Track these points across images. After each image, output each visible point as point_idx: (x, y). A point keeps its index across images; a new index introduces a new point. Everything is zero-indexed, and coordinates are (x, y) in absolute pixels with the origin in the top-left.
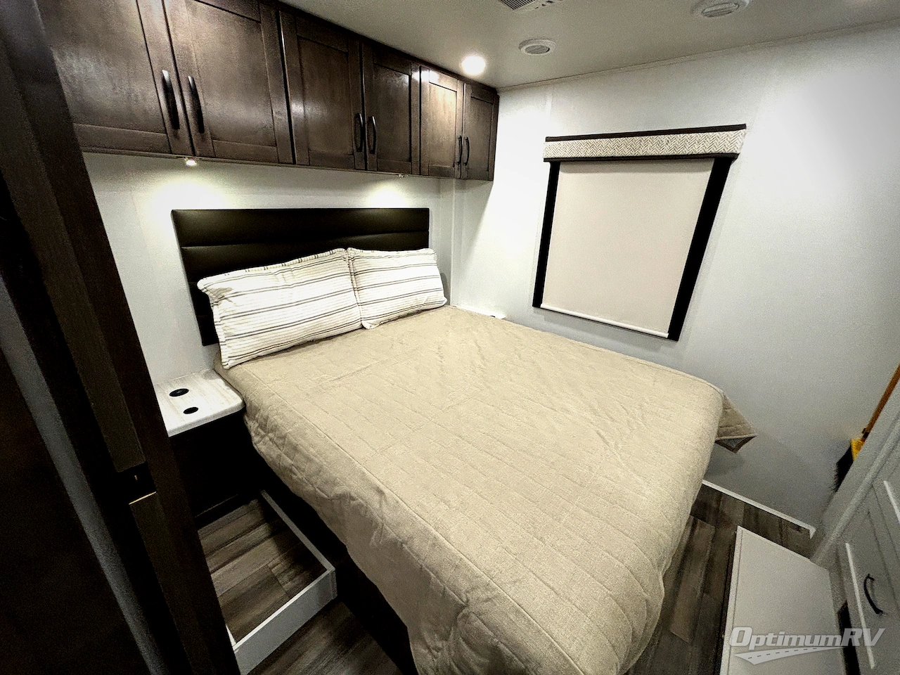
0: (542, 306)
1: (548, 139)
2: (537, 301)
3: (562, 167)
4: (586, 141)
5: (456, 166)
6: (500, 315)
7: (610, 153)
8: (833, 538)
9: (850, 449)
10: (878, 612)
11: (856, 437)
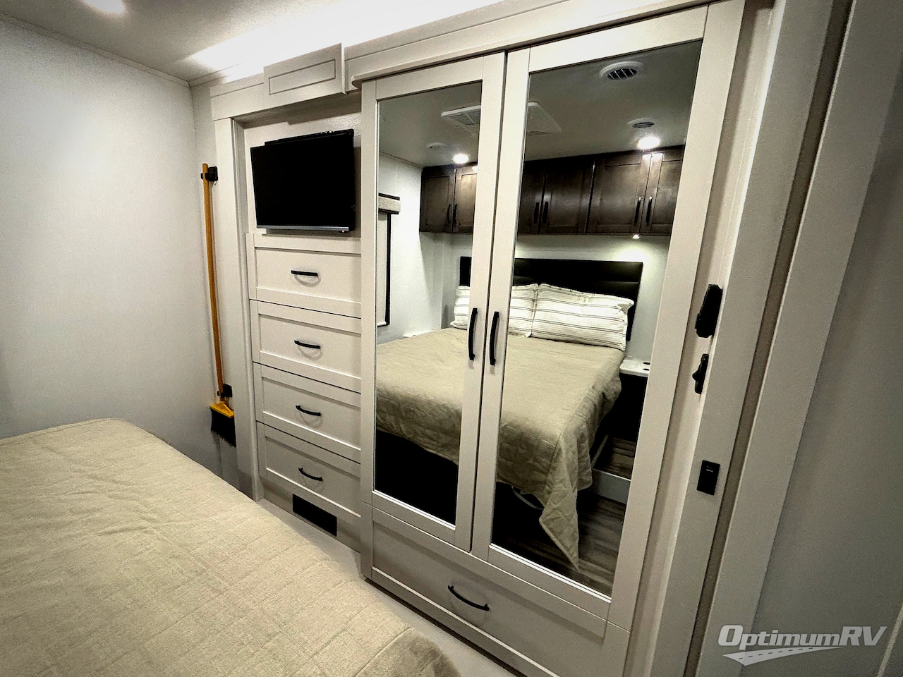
8: (255, 474)
9: (215, 414)
10: (320, 479)
11: (214, 402)
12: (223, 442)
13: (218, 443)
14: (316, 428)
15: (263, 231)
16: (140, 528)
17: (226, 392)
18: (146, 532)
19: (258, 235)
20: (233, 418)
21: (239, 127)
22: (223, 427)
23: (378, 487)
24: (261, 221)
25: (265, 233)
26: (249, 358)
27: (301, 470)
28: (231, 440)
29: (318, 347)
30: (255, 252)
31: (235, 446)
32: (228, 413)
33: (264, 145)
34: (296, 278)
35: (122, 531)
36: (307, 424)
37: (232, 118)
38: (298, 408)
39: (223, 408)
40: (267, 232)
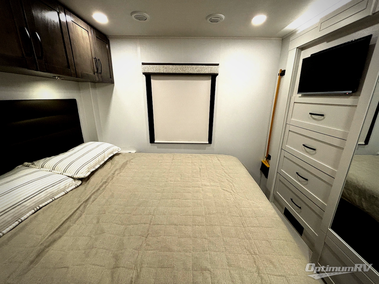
0: (155, 142)
1: (143, 64)
2: (152, 139)
3: (152, 77)
4: (162, 66)
5: (96, 74)
6: (133, 151)
7: (174, 72)
8: (272, 192)
9: (263, 164)
10: (300, 208)
11: (263, 160)
12: (263, 175)
13: (261, 175)
14: (304, 185)
15: (300, 95)
16: (230, 192)
17: (269, 157)
18: (231, 194)
19: (297, 97)
20: (268, 168)
21: (300, 50)
22: (265, 170)
23: (332, 228)
24: (300, 91)
25: (300, 96)
26: (280, 147)
27: (292, 199)
28: (266, 176)
29: (314, 150)
30: (294, 104)
31: (267, 179)
32: (268, 166)
33: (310, 56)
34: (311, 116)
35: (227, 191)
36: (299, 181)
37: (297, 48)
38: (297, 173)
39: (266, 163)
40: (302, 95)
